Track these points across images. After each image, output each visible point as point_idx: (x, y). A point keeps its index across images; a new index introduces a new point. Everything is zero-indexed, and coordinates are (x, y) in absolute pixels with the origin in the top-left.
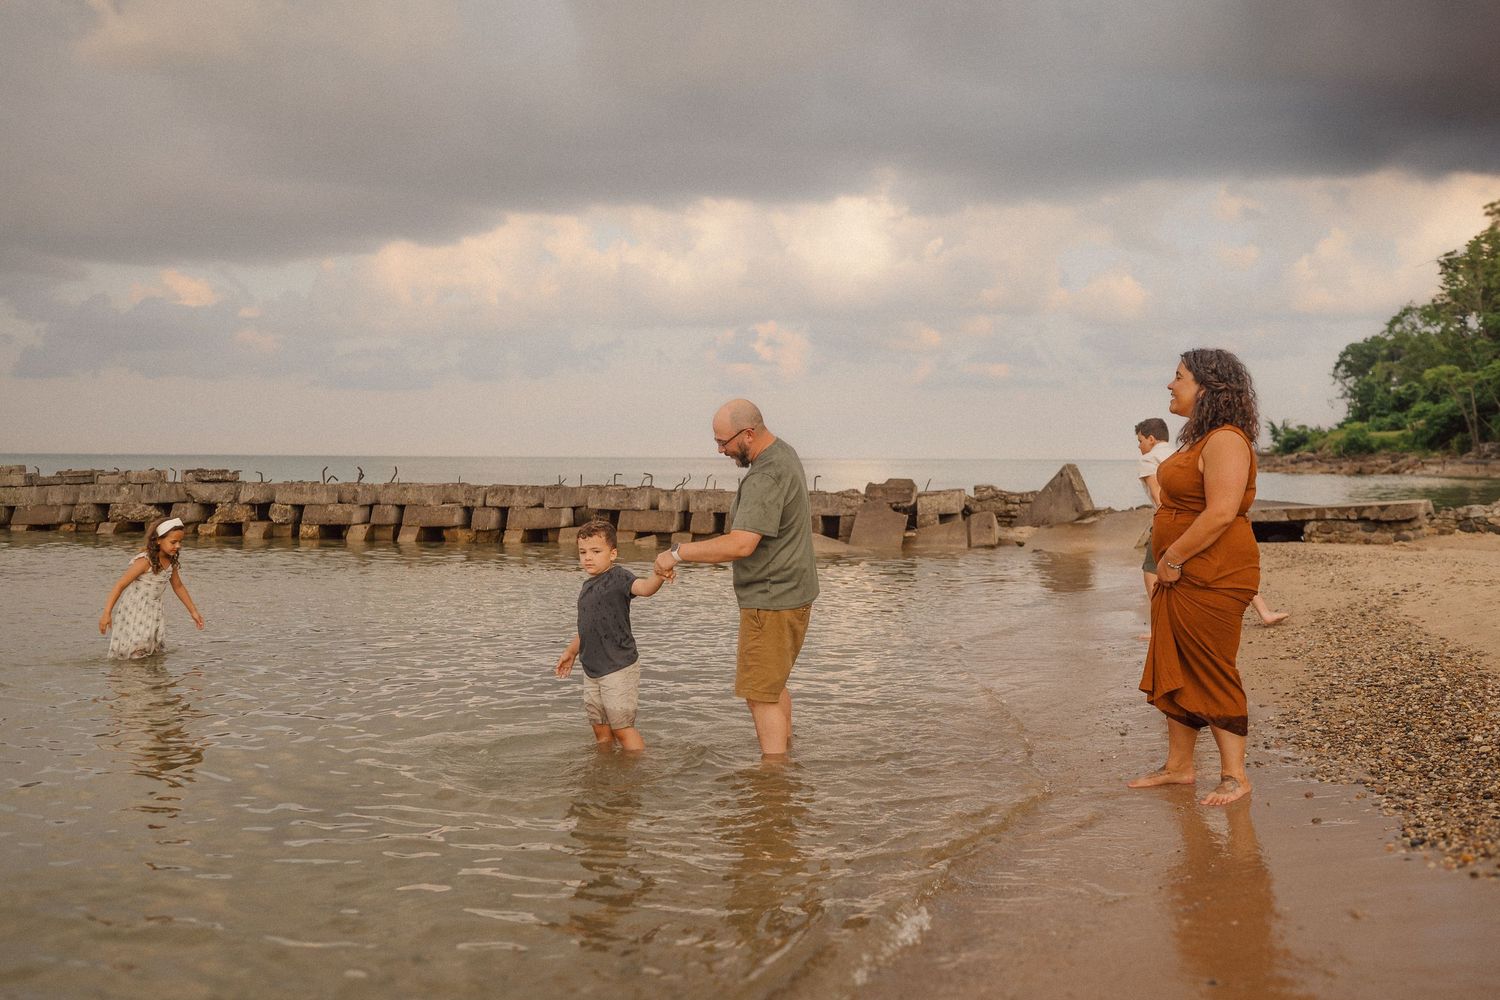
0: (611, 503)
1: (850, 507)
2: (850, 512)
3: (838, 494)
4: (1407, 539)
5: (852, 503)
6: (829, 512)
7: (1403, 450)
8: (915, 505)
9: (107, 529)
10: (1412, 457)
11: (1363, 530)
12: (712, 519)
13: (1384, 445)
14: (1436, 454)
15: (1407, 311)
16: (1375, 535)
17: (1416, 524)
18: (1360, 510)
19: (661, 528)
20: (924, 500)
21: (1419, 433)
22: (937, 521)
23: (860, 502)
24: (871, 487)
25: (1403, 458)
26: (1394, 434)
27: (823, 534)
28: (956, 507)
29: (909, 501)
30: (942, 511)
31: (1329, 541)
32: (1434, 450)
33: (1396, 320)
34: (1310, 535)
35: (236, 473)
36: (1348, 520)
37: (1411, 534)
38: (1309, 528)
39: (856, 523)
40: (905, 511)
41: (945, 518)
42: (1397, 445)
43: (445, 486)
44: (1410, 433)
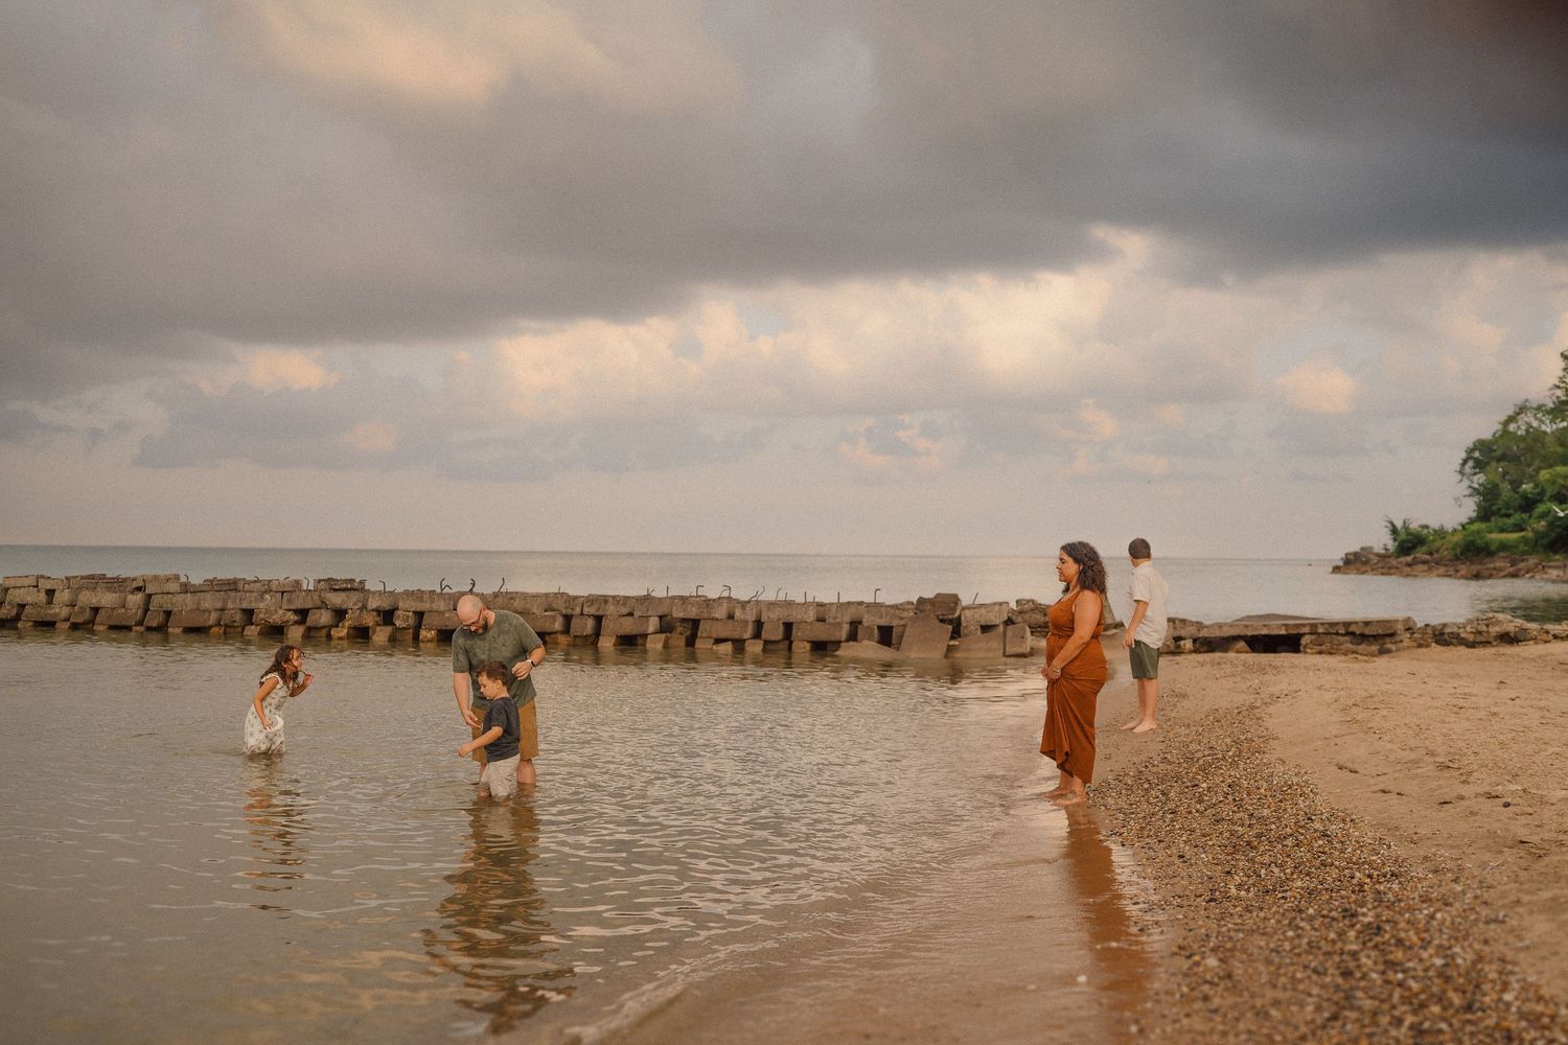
0: (693, 612)
1: (901, 619)
2: (902, 622)
3: (892, 607)
4: (1389, 651)
5: (905, 614)
6: (883, 622)
7: (1524, 553)
8: (960, 616)
9: (252, 631)
10: (1532, 561)
11: (1351, 643)
12: (781, 628)
13: (1503, 547)
14: (1557, 557)
15: (1522, 409)
16: (1362, 648)
17: (1398, 638)
18: (1347, 624)
19: (736, 635)
20: (967, 613)
21: (1539, 536)
22: (979, 632)
23: (912, 614)
24: (921, 601)
25: (1523, 561)
26: (1513, 536)
27: (879, 642)
28: (997, 618)
29: (954, 614)
30: (983, 623)
31: (1320, 653)
32: (1555, 553)
33: (1511, 419)
34: (1305, 647)
35: (362, 582)
36: (1338, 634)
37: (1393, 647)
38: (1304, 641)
39: (907, 633)
40: (950, 622)
41: (986, 628)
42: (1516, 547)
43: (547, 595)
44: (1530, 534)
